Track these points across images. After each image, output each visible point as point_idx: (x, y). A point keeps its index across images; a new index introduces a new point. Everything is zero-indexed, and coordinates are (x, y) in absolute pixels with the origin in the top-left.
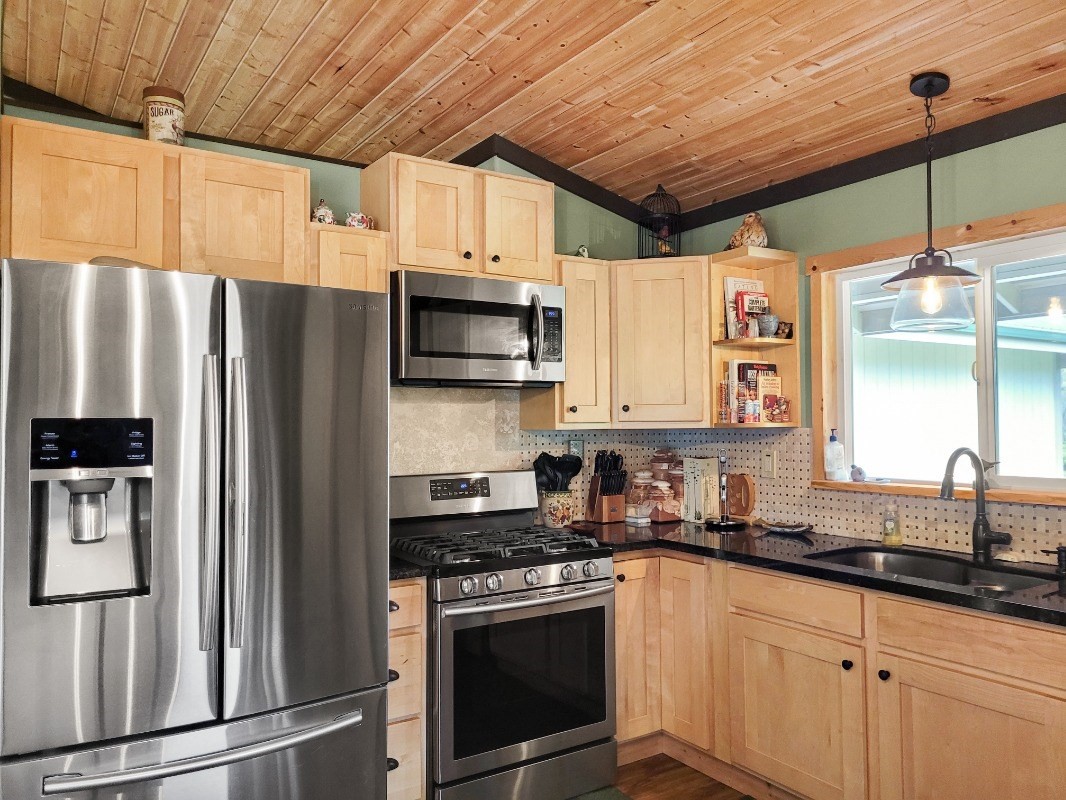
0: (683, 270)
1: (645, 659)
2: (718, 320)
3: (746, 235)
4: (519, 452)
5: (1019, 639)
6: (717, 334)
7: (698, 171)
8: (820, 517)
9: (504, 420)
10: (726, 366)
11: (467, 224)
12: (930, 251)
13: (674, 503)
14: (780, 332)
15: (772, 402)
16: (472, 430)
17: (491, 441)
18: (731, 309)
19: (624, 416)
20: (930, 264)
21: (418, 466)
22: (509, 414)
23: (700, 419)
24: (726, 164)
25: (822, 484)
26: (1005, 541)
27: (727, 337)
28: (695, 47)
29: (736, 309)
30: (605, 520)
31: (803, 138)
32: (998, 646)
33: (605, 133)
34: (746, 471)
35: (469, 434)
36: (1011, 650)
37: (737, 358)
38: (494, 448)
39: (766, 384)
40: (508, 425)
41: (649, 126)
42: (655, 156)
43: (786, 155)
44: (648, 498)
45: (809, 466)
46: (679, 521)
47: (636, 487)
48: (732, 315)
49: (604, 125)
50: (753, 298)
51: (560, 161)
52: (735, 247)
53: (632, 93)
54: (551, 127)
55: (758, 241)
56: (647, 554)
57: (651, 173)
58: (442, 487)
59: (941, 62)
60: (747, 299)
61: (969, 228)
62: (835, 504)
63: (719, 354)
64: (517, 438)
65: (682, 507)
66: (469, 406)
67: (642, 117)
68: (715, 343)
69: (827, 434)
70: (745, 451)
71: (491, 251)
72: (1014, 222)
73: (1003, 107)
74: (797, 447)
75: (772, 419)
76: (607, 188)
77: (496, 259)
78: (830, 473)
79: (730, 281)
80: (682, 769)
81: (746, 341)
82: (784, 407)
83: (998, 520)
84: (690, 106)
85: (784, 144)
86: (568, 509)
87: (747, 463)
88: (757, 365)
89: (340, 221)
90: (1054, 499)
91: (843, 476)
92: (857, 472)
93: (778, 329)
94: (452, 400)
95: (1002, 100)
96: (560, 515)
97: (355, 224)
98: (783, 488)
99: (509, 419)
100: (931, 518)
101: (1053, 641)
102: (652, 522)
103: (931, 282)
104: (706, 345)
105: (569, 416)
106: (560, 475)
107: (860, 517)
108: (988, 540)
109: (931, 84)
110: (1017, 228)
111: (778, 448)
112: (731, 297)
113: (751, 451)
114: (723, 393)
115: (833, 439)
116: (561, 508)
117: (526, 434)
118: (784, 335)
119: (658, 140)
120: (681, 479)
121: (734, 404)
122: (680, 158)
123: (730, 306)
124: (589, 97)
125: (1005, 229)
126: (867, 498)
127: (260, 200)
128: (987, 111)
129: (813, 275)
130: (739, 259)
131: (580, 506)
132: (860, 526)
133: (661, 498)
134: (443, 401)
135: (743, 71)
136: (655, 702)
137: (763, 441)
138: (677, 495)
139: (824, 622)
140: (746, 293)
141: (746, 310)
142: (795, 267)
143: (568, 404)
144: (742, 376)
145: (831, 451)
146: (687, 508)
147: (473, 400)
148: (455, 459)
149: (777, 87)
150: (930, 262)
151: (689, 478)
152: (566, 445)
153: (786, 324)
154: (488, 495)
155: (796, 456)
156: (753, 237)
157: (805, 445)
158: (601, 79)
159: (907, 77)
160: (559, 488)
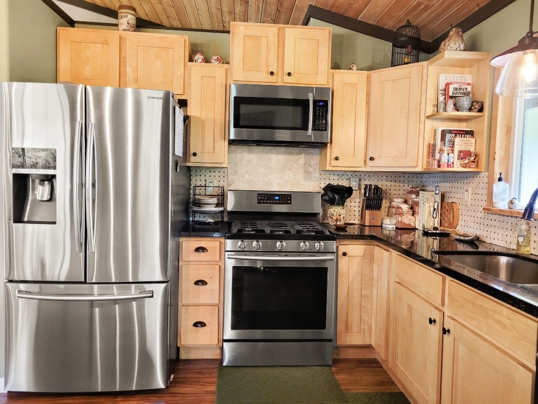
0: (410, 72)
1: (361, 303)
2: (432, 103)
4: (318, 183)
5: (509, 319)
6: (430, 111)
9: (310, 165)
10: (434, 133)
11: (273, 56)
14: (473, 108)
15: (464, 155)
16: (289, 169)
17: (301, 176)
18: (441, 95)
19: (371, 163)
21: (259, 187)
22: (312, 162)
23: (416, 166)
25: (491, 210)
29: (444, 94)
30: (367, 224)
32: (498, 322)
34: (454, 201)
35: (288, 172)
37: (442, 126)
38: (302, 180)
39: (462, 143)
40: (312, 167)
44: (396, 214)
45: (485, 198)
46: (414, 229)
48: (441, 99)
50: (456, 86)
51: (350, 14)
55: (455, 47)
56: (367, 243)
58: (264, 197)
60: (451, 88)
62: (497, 224)
63: (430, 124)
64: (317, 175)
65: (417, 221)
66: (288, 157)
68: (428, 117)
69: (497, 176)
71: (287, 71)
74: (481, 185)
75: (465, 166)
77: (289, 74)
78: (495, 203)
79: (443, 76)
80: (381, 369)
82: (473, 158)
86: (340, 215)
87: (455, 195)
88: (455, 130)
89: (207, 60)
93: (472, 106)
94: (278, 153)
96: (335, 218)
97: (213, 61)
99: (312, 164)
101: (526, 324)
102: (397, 228)
104: (423, 118)
106: (337, 197)
107: (509, 233)
111: (472, 186)
112: (441, 87)
113: (459, 187)
114: (432, 149)
115: (500, 179)
116: (335, 214)
117: (322, 173)
118: (477, 110)
121: (437, 156)
123: (441, 93)
127: (163, 53)
131: (357, 215)
133: (401, 214)
134: (272, 153)
136: (366, 328)
138: (414, 213)
140: (451, 84)
141: (451, 94)
143: (334, 156)
144: (443, 138)
145: (497, 188)
147: (291, 153)
148: (279, 184)
151: (421, 204)
152: (348, 181)
153: (477, 102)
154: (290, 203)
155: (480, 191)
156: (451, 45)
157: (485, 184)
160: (336, 203)
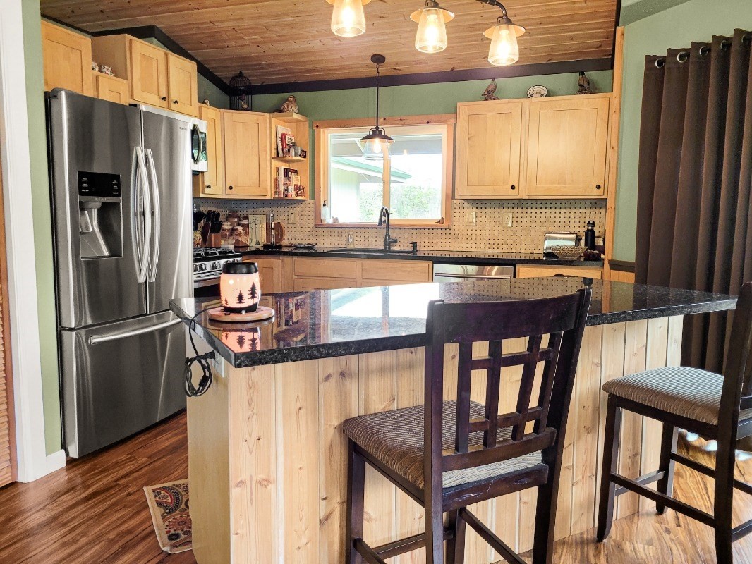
0: (258, 119)
2: (274, 146)
3: (290, 107)
6: (274, 154)
7: (263, 68)
8: (318, 239)
10: (278, 170)
11: (162, 81)
12: (377, 128)
13: (245, 237)
14: (302, 154)
15: (297, 188)
18: (280, 142)
19: (229, 191)
20: (377, 134)
23: (266, 195)
24: (278, 68)
25: (320, 225)
26: (395, 241)
27: (278, 155)
28: (293, 20)
29: (282, 142)
30: (213, 246)
31: (320, 66)
33: (224, 41)
34: (280, 221)
36: (409, 272)
37: (283, 166)
39: (295, 179)
41: (250, 44)
42: (244, 58)
43: (308, 71)
44: (231, 235)
45: (313, 217)
46: (247, 246)
47: (223, 230)
48: (280, 144)
49: (225, 37)
50: (289, 137)
52: (284, 111)
53: (250, 28)
54: (194, 31)
55: (295, 110)
57: (236, 64)
59: (385, 52)
60: (287, 137)
61: (385, 119)
62: (325, 234)
63: (276, 163)
65: (249, 239)
67: (248, 39)
68: (273, 158)
69: (322, 203)
70: (279, 212)
71: (173, 98)
72: (401, 120)
73: (400, 73)
74: (307, 209)
75: (297, 195)
76: (206, 66)
77: (176, 102)
78: (323, 220)
79: (279, 127)
81: (288, 158)
82: (302, 190)
83: (393, 235)
84: (276, 41)
85: (311, 67)
87: (281, 217)
88: (290, 169)
89: (101, 70)
90: (411, 225)
91: (329, 221)
92: (336, 220)
95: (400, 70)
98: (300, 228)
100: (366, 236)
102: (236, 247)
103: (377, 141)
104: (268, 158)
105: (207, 190)
107: (337, 238)
108: (390, 242)
109: (378, 59)
110: (402, 122)
111: (298, 209)
112: (279, 136)
113: (283, 211)
114: (277, 182)
115: (324, 205)
118: (303, 156)
119: (250, 50)
120: (248, 225)
121: (282, 187)
122: (257, 61)
123: (279, 140)
124: (226, 24)
125: (397, 122)
126: (340, 230)
127: (71, 54)
128: (394, 73)
129: (317, 130)
130: (286, 118)
132: (336, 242)
133: (240, 235)
135: (308, 34)
137: (290, 207)
138: (246, 233)
139: (340, 274)
140: (286, 134)
141: (287, 143)
142: (307, 123)
143: (206, 183)
144: (285, 175)
145: (324, 210)
146: (251, 240)
149: (319, 44)
150: (377, 132)
151: (251, 226)
153: (304, 151)
155: (307, 213)
156: (293, 108)
157: (311, 208)
158: (238, 19)
159: (372, 54)
